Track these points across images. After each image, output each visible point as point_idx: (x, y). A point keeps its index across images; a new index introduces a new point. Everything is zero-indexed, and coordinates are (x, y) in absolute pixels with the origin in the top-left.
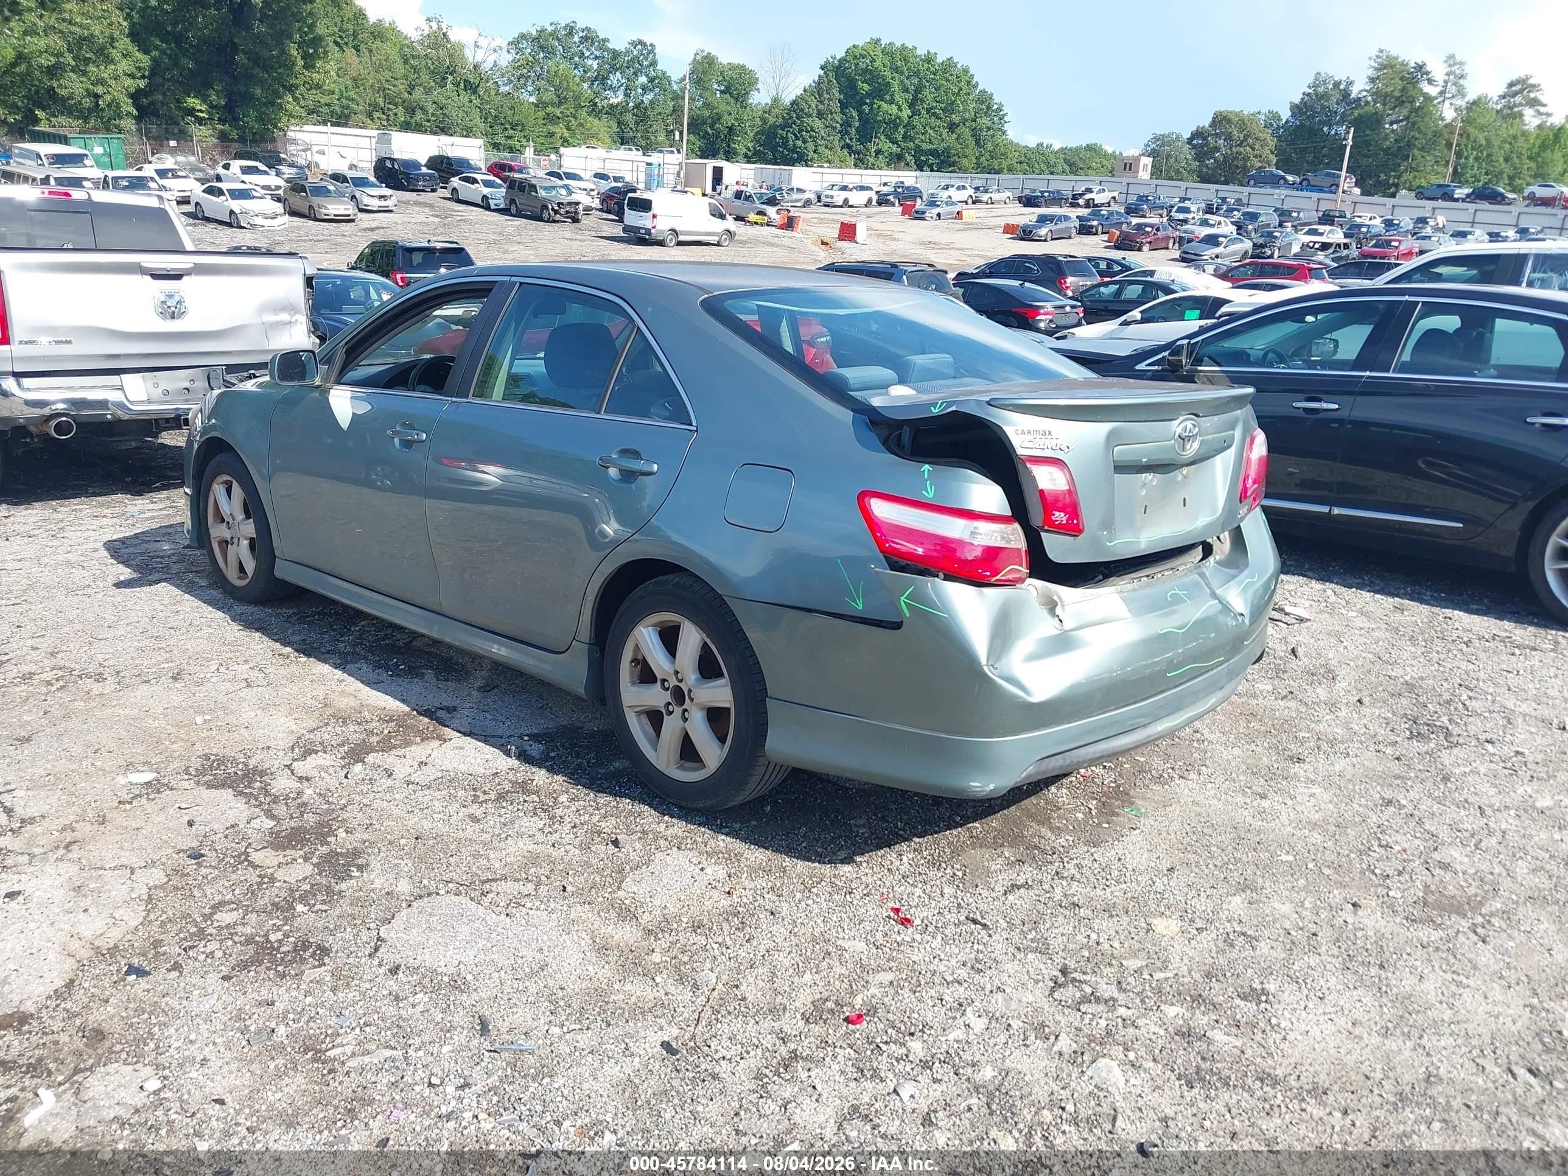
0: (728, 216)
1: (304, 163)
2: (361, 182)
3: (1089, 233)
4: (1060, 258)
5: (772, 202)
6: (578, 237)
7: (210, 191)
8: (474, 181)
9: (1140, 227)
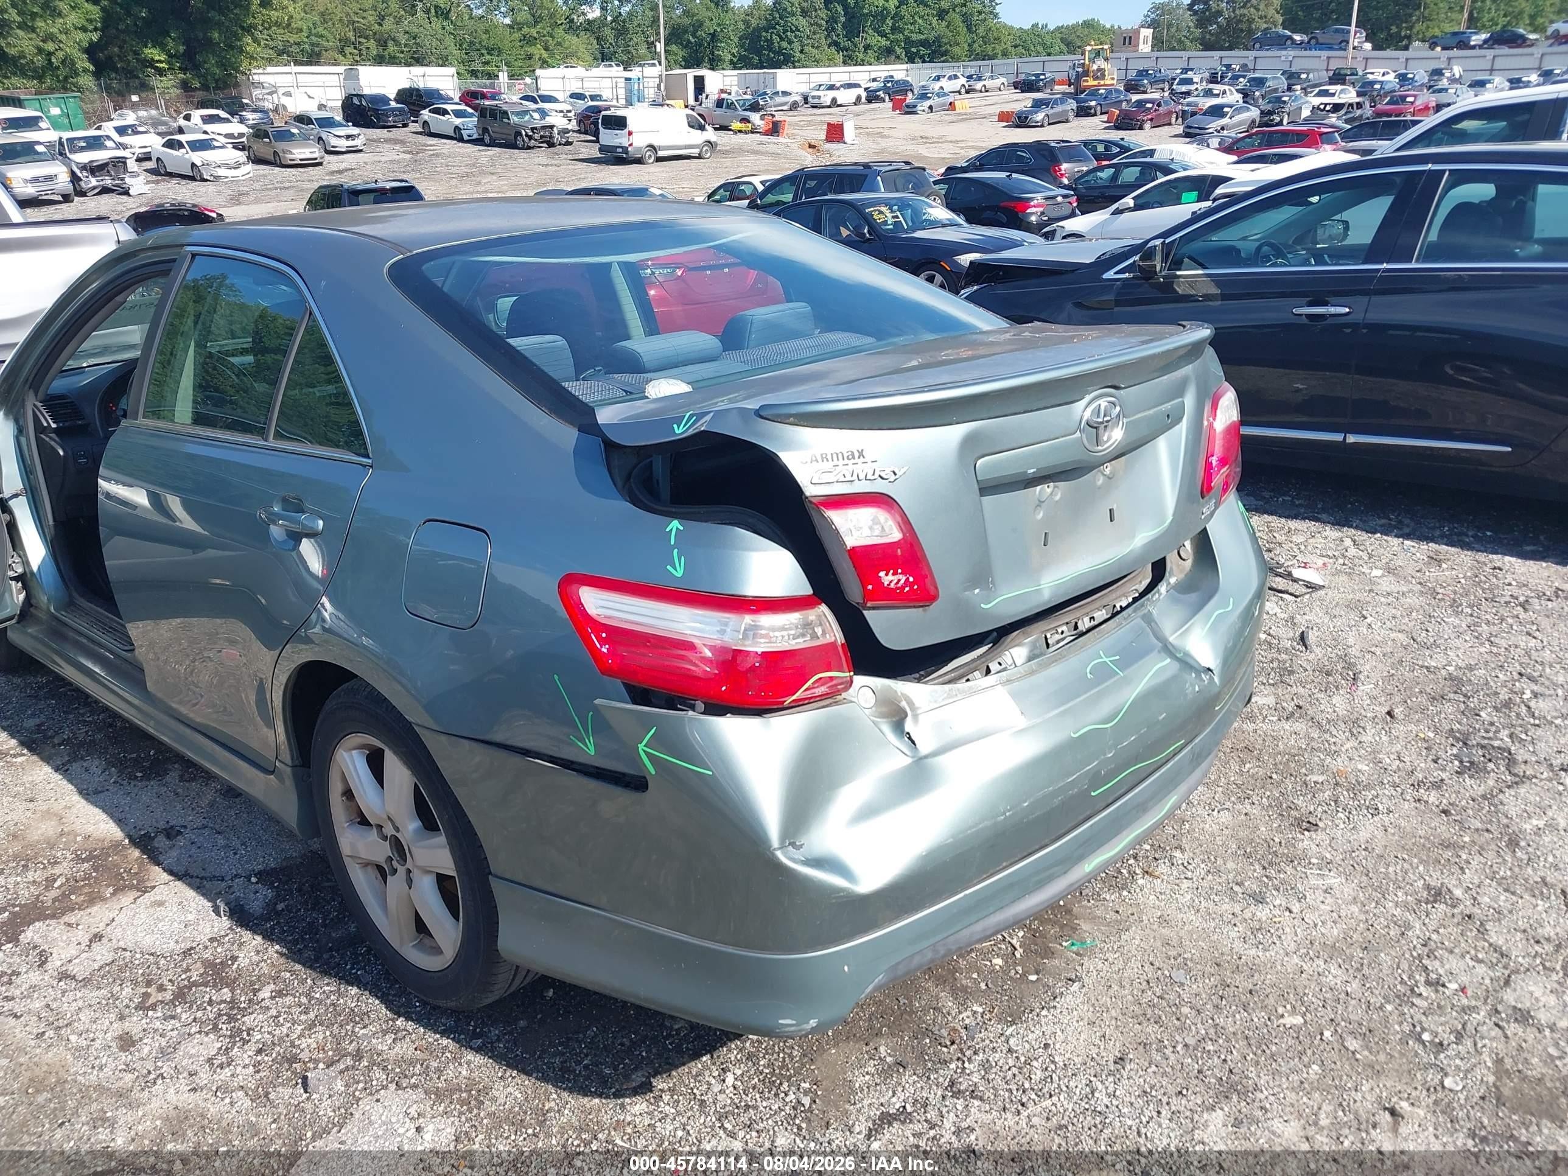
0: (707, 126)
1: (271, 107)
2: (327, 123)
3: (1088, 115)
4: (1053, 144)
5: (755, 107)
6: (553, 162)
7: (170, 144)
8: (445, 112)
9: (1140, 104)
